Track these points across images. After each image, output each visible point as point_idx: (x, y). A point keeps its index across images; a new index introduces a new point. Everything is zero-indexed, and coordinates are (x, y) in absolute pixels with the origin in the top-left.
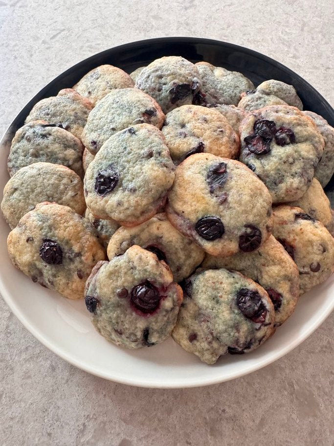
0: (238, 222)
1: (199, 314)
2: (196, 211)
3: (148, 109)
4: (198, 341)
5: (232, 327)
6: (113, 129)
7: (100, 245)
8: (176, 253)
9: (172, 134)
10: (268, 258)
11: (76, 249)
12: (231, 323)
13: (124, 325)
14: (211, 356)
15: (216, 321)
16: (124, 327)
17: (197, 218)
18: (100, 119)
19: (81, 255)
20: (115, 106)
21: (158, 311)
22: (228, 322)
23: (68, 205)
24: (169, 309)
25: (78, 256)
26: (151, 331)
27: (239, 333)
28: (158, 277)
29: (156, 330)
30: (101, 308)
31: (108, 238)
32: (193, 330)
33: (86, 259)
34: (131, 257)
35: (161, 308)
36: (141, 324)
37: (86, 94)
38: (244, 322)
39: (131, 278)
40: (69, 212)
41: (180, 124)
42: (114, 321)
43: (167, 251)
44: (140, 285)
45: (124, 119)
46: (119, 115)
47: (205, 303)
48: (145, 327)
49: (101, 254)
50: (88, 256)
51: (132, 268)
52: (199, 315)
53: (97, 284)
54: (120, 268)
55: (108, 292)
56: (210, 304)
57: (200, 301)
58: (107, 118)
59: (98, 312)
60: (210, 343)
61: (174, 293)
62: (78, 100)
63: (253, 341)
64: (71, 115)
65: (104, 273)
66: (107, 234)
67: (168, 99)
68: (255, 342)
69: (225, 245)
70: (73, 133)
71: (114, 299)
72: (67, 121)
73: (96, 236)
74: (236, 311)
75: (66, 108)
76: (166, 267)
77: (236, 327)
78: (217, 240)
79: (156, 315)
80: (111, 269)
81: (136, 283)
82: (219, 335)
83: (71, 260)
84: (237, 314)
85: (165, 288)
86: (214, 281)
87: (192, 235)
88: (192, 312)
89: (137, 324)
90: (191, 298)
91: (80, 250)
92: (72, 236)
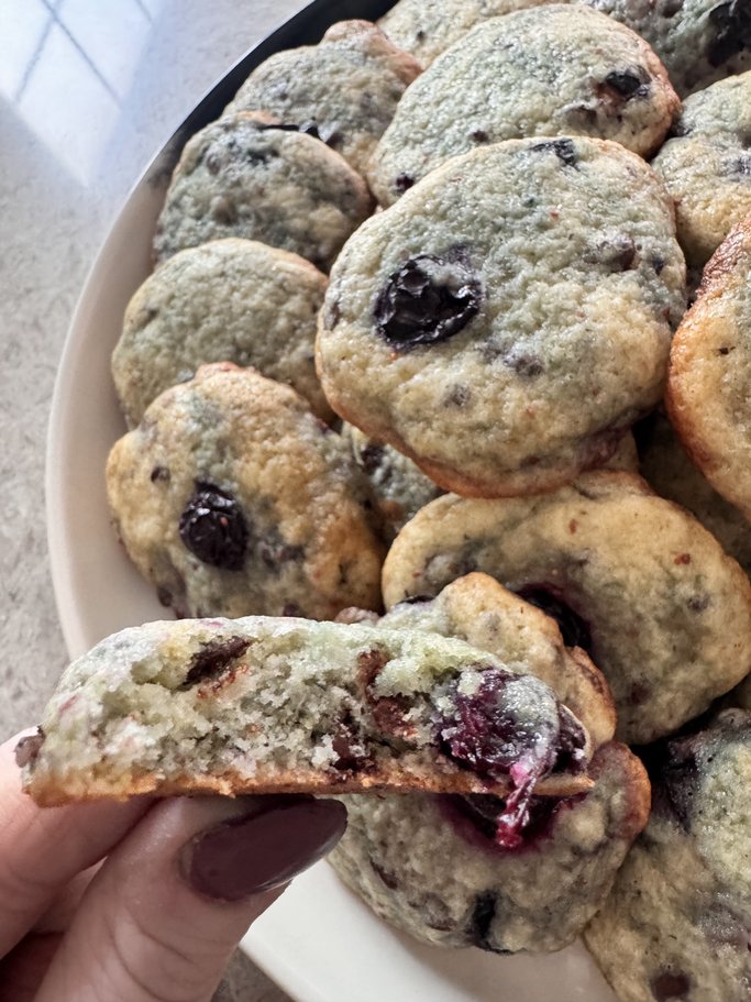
3: (620, 68)
6: (480, 138)
7: (368, 535)
9: (705, 165)
11: (290, 531)
13: (407, 860)
16: (407, 867)
18: (438, 103)
19: (304, 557)
20: (496, 58)
21: (544, 843)
23: (293, 385)
24: (589, 845)
25: (294, 557)
26: (503, 906)
29: (528, 910)
31: (402, 514)
33: (318, 575)
36: (471, 876)
37: (411, 40)
40: (286, 404)
41: (739, 132)
42: (372, 835)
45: (523, 102)
46: (507, 88)
48: (482, 889)
49: (368, 565)
50: (326, 565)
57: (727, 857)
58: (463, 101)
61: (615, 786)
62: (380, 53)
64: (349, 101)
66: (402, 500)
67: (696, 47)
70: (350, 159)
72: (335, 119)
73: (360, 504)
75: (338, 79)
76: (592, 679)
83: (272, 566)
88: (680, 885)
89: (453, 867)
90: (686, 829)
91: (303, 541)
92: (283, 487)
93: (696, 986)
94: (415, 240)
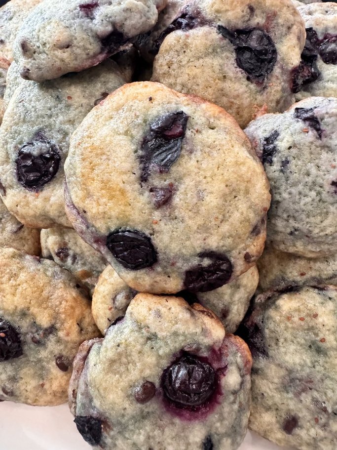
1: (292, 380)
4: (302, 427)
11: (44, 320)
15: (326, 385)
19: (57, 330)
21: (220, 398)
24: (237, 387)
26: (215, 438)
28: (202, 337)
29: (226, 433)
30: (112, 433)
32: (289, 411)
34: (142, 318)
35: (223, 391)
39: (154, 358)
44: (174, 363)
47: (297, 359)
48: (203, 437)
51: (149, 339)
53: (92, 391)
54: (127, 346)
55: (117, 401)
56: (306, 357)
57: (287, 358)
59: (108, 441)
60: (325, 425)
61: (235, 355)
65: (99, 367)
71: (132, 408)
76: (207, 314)
79: (218, 408)
80: (110, 354)
81: (165, 363)
83: (39, 343)
85: (217, 352)
86: (303, 315)
88: (276, 380)
89: (187, 437)
90: (267, 356)
91: (53, 322)
92: (30, 300)
93: (299, 417)
94: (18, 139)
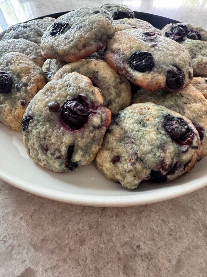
0: (166, 60)
2: (131, 48)
4: (121, 162)
5: (158, 147)
8: (108, 89)
10: (190, 97)
11: (24, 80)
12: (158, 143)
13: (51, 140)
14: (133, 179)
15: (142, 142)
16: (51, 142)
17: (131, 53)
19: (27, 86)
22: (154, 142)
24: (97, 125)
25: (24, 86)
26: (75, 148)
27: (165, 153)
28: (90, 94)
29: (81, 147)
30: (33, 124)
33: (31, 89)
35: (89, 123)
36: (67, 139)
38: (171, 143)
39: (65, 94)
43: (101, 86)
44: (72, 100)
47: (131, 126)
48: (70, 142)
50: (33, 87)
51: (67, 86)
52: (124, 137)
56: (136, 127)
57: (126, 125)
59: (30, 129)
60: (133, 164)
61: (103, 112)
63: (179, 164)
68: (180, 166)
69: (154, 76)
71: (46, 113)
74: (163, 132)
77: (162, 147)
78: (147, 72)
81: (69, 98)
82: (143, 156)
83: (18, 89)
84: (163, 134)
85: (95, 107)
87: (125, 68)
88: (117, 135)
89: (63, 138)
91: (27, 82)
92: (23, 70)
93: (122, 157)
